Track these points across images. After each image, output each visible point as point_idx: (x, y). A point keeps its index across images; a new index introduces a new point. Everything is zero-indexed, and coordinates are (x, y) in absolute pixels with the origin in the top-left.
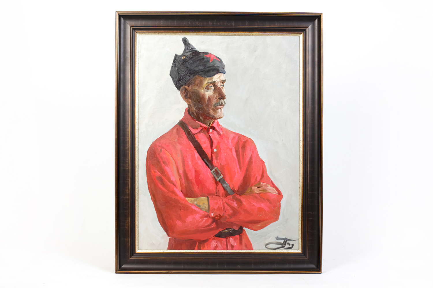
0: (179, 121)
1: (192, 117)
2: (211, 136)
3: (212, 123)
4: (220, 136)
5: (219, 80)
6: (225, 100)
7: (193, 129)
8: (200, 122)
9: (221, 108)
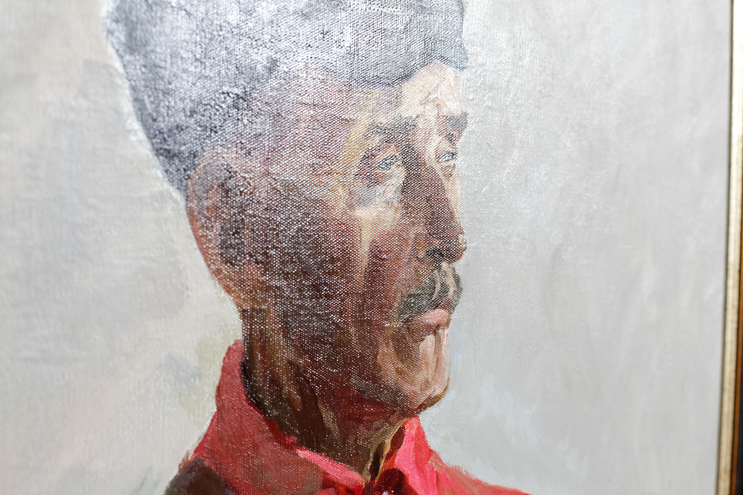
0: (174, 472)
1: (269, 421)
3: (387, 449)
5: (431, 113)
6: (459, 266)
8: (319, 451)
9: (438, 326)
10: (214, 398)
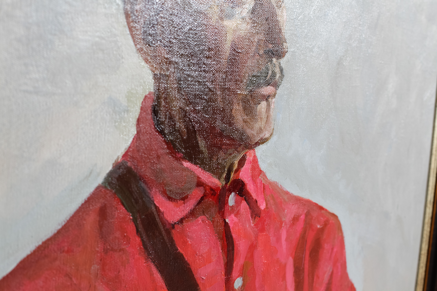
0: (110, 168)
1: (167, 142)
2: (231, 226)
3: (236, 167)
4: (257, 219)
6: (283, 61)
7: (170, 205)
8: (196, 164)
9: (269, 96)
10: (135, 126)
